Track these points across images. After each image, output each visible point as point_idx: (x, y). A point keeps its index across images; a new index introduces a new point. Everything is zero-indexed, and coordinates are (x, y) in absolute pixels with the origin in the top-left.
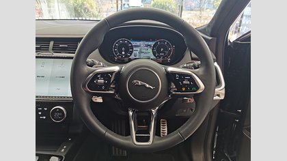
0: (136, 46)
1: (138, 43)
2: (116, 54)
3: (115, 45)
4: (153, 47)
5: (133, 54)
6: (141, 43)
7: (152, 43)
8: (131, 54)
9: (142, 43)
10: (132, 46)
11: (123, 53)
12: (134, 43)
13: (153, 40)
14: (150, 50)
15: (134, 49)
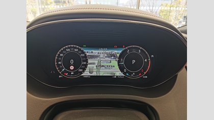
0: (92, 57)
1: (95, 52)
2: (61, 70)
3: (59, 56)
4: (120, 58)
5: (87, 70)
6: (101, 51)
7: (118, 52)
8: (84, 70)
9: (101, 53)
10: (86, 56)
11: (72, 68)
12: (89, 52)
13: (119, 47)
14: (115, 63)
15: (90, 61)
